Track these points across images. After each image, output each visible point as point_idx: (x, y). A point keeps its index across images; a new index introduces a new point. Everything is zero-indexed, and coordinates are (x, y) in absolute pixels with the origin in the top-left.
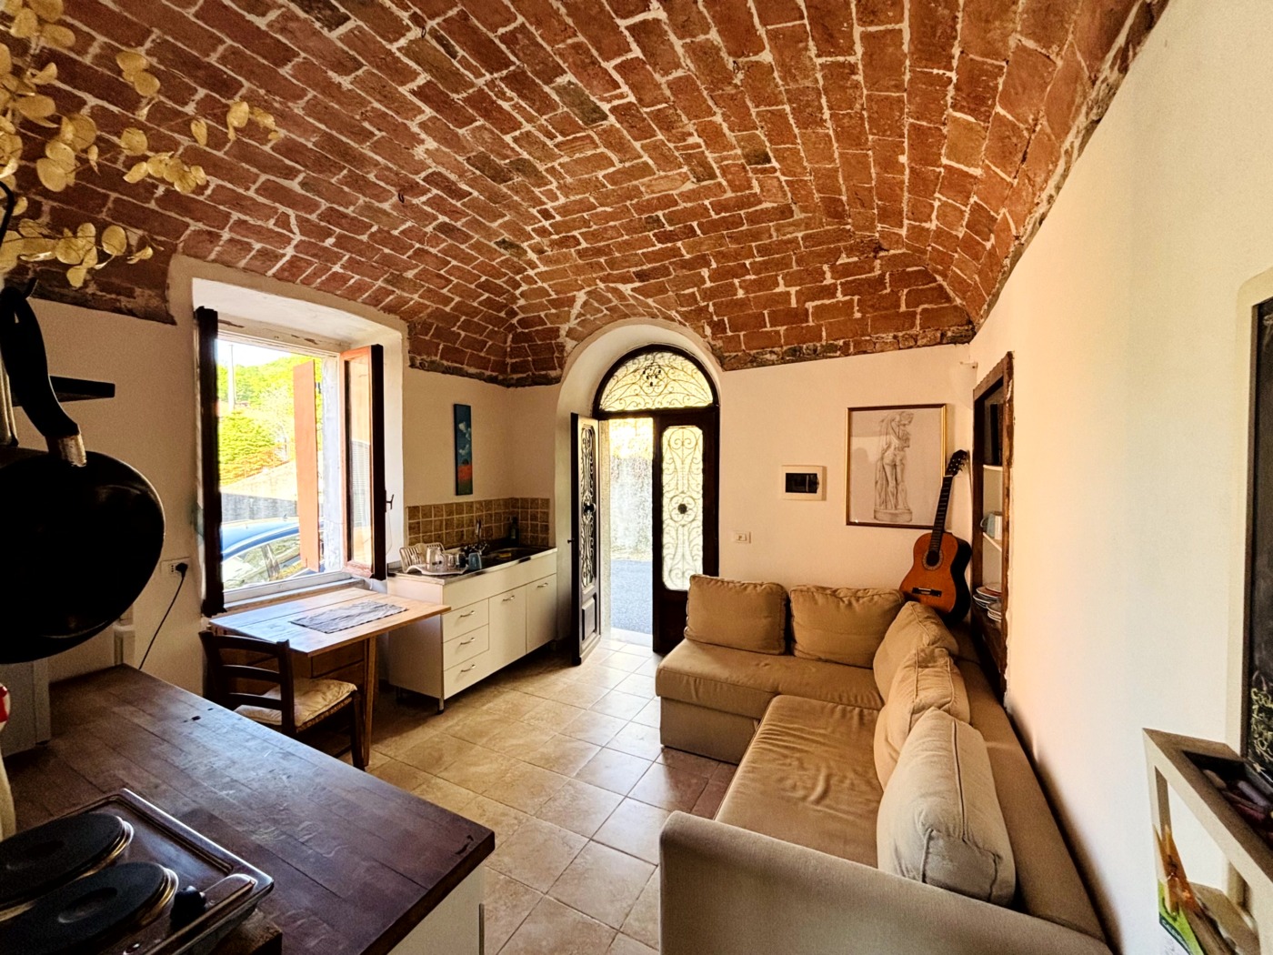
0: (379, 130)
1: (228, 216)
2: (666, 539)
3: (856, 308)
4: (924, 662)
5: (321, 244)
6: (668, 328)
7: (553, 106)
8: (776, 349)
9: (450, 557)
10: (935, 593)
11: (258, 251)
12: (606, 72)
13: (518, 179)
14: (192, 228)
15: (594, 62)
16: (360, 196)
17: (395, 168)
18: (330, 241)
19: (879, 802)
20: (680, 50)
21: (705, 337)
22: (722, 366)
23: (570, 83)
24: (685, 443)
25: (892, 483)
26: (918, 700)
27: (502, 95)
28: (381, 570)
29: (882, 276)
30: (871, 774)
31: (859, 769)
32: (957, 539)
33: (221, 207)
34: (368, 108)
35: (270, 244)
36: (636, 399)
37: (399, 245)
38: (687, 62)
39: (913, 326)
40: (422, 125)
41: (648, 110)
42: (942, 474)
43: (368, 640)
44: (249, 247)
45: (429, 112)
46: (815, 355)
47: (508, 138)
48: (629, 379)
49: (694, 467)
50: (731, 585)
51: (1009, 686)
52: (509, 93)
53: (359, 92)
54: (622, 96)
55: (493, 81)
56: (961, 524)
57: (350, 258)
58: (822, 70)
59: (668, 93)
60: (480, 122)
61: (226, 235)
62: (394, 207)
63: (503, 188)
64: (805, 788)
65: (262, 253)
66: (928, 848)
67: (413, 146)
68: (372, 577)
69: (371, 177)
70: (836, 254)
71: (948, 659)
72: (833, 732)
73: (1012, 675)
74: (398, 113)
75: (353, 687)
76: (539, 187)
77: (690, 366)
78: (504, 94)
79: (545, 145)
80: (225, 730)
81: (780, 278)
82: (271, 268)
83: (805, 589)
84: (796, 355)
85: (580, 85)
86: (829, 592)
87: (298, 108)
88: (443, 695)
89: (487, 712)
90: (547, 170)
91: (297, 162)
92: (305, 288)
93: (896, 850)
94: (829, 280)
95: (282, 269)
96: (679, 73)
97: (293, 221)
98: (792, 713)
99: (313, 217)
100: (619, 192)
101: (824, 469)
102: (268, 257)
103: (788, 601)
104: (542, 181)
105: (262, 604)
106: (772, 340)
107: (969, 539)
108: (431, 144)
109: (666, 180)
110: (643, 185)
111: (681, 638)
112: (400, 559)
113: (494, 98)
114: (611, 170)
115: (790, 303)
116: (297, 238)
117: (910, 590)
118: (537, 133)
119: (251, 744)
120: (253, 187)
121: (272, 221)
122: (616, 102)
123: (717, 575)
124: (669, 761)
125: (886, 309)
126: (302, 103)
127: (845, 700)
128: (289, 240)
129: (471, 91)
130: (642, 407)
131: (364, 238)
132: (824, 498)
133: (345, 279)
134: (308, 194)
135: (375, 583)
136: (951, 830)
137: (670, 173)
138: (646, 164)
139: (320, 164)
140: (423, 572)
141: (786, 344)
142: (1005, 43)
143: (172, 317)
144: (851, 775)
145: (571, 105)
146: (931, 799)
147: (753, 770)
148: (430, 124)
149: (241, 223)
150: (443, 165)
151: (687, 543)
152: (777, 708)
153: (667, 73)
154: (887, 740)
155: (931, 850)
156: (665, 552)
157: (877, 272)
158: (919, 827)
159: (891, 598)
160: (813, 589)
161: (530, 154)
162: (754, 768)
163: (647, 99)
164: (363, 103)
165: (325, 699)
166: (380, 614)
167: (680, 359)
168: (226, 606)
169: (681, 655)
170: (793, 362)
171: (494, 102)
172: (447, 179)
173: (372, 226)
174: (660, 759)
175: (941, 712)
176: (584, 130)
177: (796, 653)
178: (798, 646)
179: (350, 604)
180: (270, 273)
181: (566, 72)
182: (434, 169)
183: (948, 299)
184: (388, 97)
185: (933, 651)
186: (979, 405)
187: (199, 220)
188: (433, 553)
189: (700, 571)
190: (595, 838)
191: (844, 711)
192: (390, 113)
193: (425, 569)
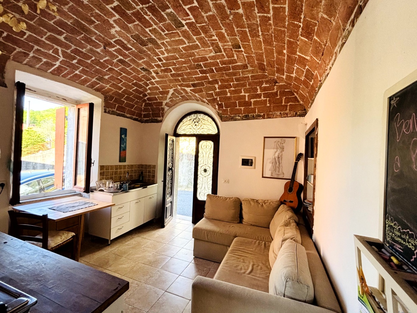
0: (97, 21)
1: (33, 47)
2: (199, 181)
3: (268, 102)
4: (287, 224)
5: (72, 62)
6: (202, 105)
7: (165, 20)
8: (240, 115)
9: (116, 185)
10: (291, 202)
11: (44, 62)
12: (184, 9)
13: (150, 45)
14: (17, 50)
15: (181, 6)
16: (89, 45)
17: (103, 36)
18: (75, 61)
19: (270, 273)
20: (211, 6)
21: (216, 109)
22: (221, 120)
23: (171, 12)
24: (207, 146)
25: (278, 164)
26: (284, 237)
27: (146, 14)
28: (88, 189)
29: (277, 92)
30: (267, 264)
31: (264, 262)
32: (299, 183)
33: (30, 43)
34: (94, 12)
35: (50, 60)
36: (190, 130)
37: (102, 65)
38: (213, 10)
39: (286, 110)
40: (115, 21)
41: (199, 25)
42: (294, 161)
43: (81, 215)
44: (40, 60)
45: (117, 16)
46: (253, 118)
47: (147, 30)
48: (188, 123)
49: (210, 156)
50: (221, 198)
51: (314, 232)
52: (149, 13)
53: (90, 5)
54: (190, 19)
55: (143, 8)
56: (300, 178)
57: (83, 68)
58: (259, 18)
59: (206, 20)
60: (137, 23)
61: (31, 54)
62: (102, 51)
63: (144, 48)
64: (245, 269)
65: (46, 63)
66: (286, 285)
67: (110, 29)
68: (84, 192)
69: (93, 38)
70: (262, 83)
71: (294, 223)
72: (255, 250)
73: (316, 228)
74: (105, 15)
75: (73, 234)
76: (158, 49)
77: (210, 119)
78: (147, 13)
79: (161, 34)
80: (18, 247)
81: (242, 90)
82: (49, 69)
83: (247, 199)
84: (247, 118)
85: (175, 13)
86: (255, 201)
87: (65, 9)
88: (110, 238)
89: (128, 245)
90: (161, 43)
91: (63, 29)
92: (64, 78)
93: (275, 287)
94: (259, 92)
95: (54, 70)
96: (211, 13)
97: (60, 52)
98: (242, 243)
99: (69, 51)
100: (187, 54)
101: (255, 158)
102: (49, 65)
103: (241, 204)
104: (159, 47)
105: (36, 202)
106: (239, 111)
107: (303, 184)
108: (118, 29)
109: (204, 51)
110: (196, 52)
111: (203, 217)
112: (96, 185)
113: (143, 14)
114: (185, 46)
115: (245, 99)
116: (61, 58)
117: (283, 201)
118: (158, 29)
119: (29, 252)
120: (45, 37)
121: (51, 51)
122: (188, 21)
123: (217, 194)
124: (196, 262)
125: (277, 103)
126: (67, 7)
127: (260, 239)
128: (58, 59)
129: (134, 11)
130: (192, 133)
131: (89, 61)
132: (255, 168)
133: (80, 77)
134: (67, 42)
135: (85, 194)
136: (294, 278)
137: (206, 49)
138: (197, 44)
139: (72, 31)
140: (105, 191)
141: (244, 113)
142: (318, 15)
143: (6, 85)
144: (261, 264)
145: (171, 20)
146: (287, 269)
147: (227, 263)
148: (117, 21)
149: (38, 50)
150: (122, 37)
151: (206, 182)
152: (236, 242)
153: (206, 13)
154: (273, 251)
155: (287, 286)
156: (198, 186)
157: (275, 91)
158: (283, 278)
159: (277, 203)
160: (250, 200)
161: (155, 36)
162: (227, 262)
163: (199, 21)
164: (92, 10)
165: (61, 239)
166: (87, 206)
167: (207, 116)
168: (20, 202)
169: (202, 223)
170: (246, 120)
171: (143, 16)
172: (123, 43)
173: (92, 57)
174: (193, 261)
175: (292, 240)
176: (175, 30)
177: (243, 223)
178: (244, 220)
179: (75, 202)
180: (49, 71)
181: (170, 8)
182: (118, 38)
183: (298, 101)
184: (102, 9)
185: (290, 221)
186: (307, 137)
187: (20, 48)
188: (109, 184)
189: (210, 193)
190: (167, 291)
191: (259, 242)
192: (103, 15)
193: (106, 189)
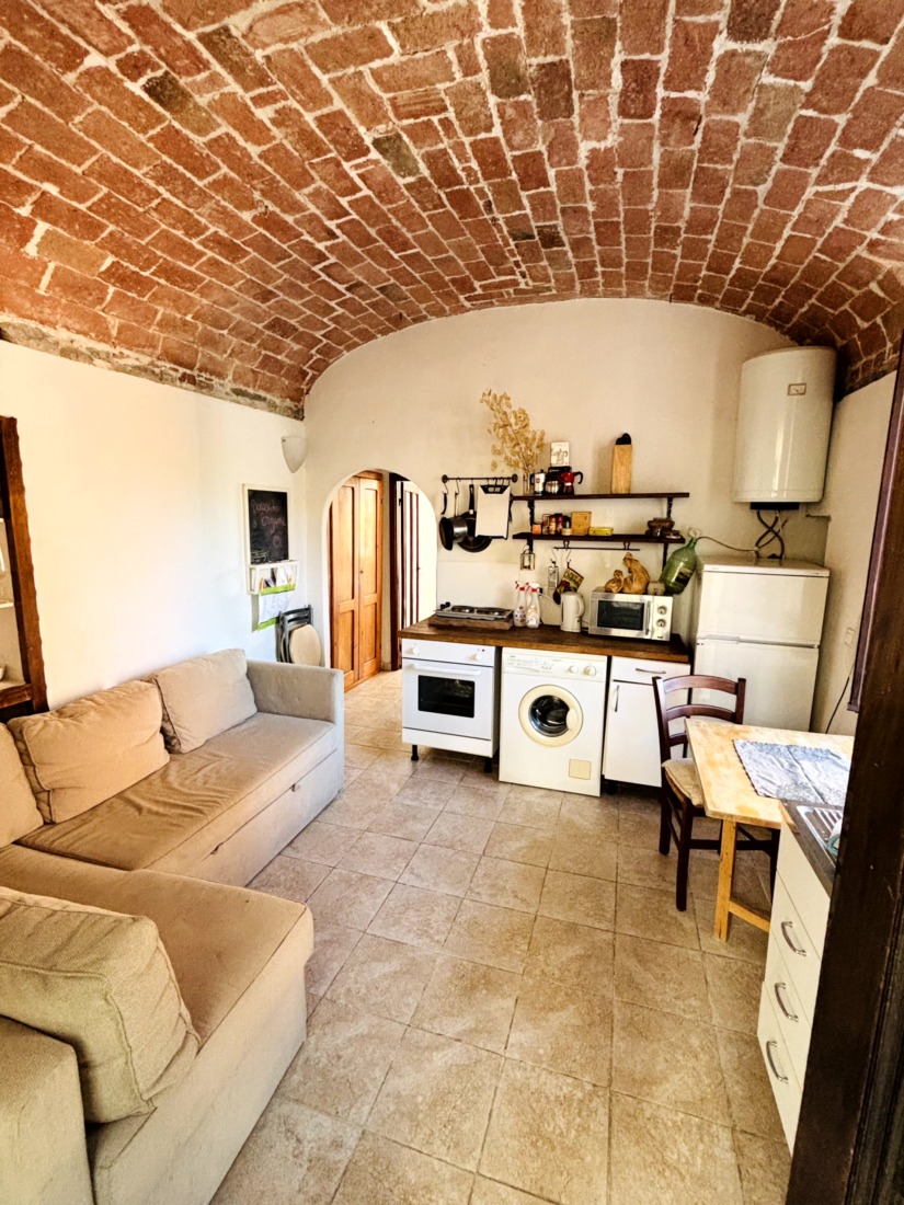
54: (357, 167)
59: (313, 173)
85: (395, 176)
100: (367, 13)
109: (284, 34)
110: (323, 24)
114: (377, 64)
122: (361, 160)
137: (280, 46)
138: (326, 70)
145: (409, 157)
163: (332, 165)
176: (403, 128)
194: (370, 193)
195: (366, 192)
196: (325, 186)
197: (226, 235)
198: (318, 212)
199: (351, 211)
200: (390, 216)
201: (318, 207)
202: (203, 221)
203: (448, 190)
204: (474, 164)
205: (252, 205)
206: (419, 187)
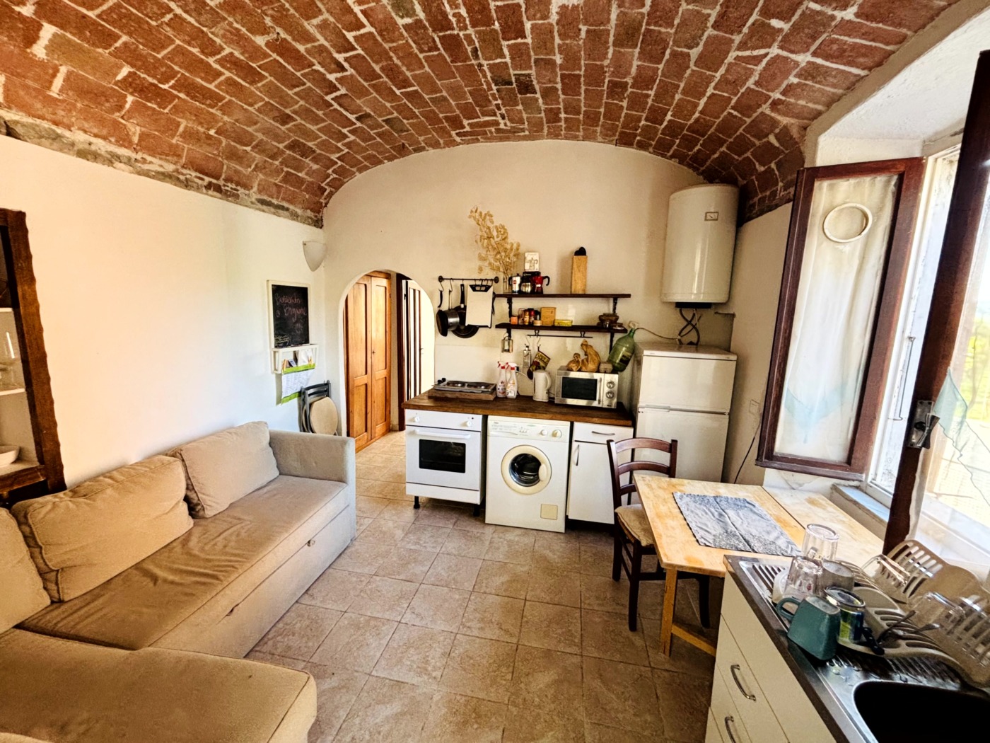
0: (580, 30)
15: (380, 31)
20: (319, 36)
55: (461, 29)
85: (394, 15)
194: (373, 30)
195: (369, 28)
196: (332, 19)
197: (242, 58)
198: (326, 44)
199: (356, 46)
200: (391, 54)
201: (326, 39)
202: (218, 41)
203: (441, 34)
204: (463, 11)
205: (265, 31)
206: (415, 28)
